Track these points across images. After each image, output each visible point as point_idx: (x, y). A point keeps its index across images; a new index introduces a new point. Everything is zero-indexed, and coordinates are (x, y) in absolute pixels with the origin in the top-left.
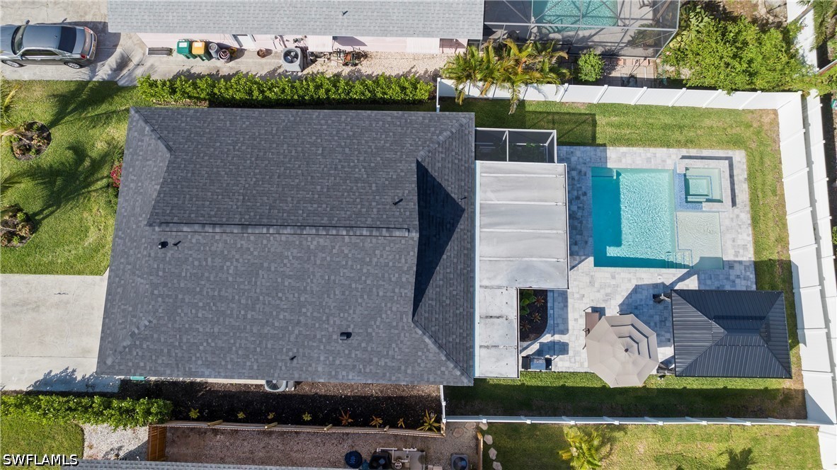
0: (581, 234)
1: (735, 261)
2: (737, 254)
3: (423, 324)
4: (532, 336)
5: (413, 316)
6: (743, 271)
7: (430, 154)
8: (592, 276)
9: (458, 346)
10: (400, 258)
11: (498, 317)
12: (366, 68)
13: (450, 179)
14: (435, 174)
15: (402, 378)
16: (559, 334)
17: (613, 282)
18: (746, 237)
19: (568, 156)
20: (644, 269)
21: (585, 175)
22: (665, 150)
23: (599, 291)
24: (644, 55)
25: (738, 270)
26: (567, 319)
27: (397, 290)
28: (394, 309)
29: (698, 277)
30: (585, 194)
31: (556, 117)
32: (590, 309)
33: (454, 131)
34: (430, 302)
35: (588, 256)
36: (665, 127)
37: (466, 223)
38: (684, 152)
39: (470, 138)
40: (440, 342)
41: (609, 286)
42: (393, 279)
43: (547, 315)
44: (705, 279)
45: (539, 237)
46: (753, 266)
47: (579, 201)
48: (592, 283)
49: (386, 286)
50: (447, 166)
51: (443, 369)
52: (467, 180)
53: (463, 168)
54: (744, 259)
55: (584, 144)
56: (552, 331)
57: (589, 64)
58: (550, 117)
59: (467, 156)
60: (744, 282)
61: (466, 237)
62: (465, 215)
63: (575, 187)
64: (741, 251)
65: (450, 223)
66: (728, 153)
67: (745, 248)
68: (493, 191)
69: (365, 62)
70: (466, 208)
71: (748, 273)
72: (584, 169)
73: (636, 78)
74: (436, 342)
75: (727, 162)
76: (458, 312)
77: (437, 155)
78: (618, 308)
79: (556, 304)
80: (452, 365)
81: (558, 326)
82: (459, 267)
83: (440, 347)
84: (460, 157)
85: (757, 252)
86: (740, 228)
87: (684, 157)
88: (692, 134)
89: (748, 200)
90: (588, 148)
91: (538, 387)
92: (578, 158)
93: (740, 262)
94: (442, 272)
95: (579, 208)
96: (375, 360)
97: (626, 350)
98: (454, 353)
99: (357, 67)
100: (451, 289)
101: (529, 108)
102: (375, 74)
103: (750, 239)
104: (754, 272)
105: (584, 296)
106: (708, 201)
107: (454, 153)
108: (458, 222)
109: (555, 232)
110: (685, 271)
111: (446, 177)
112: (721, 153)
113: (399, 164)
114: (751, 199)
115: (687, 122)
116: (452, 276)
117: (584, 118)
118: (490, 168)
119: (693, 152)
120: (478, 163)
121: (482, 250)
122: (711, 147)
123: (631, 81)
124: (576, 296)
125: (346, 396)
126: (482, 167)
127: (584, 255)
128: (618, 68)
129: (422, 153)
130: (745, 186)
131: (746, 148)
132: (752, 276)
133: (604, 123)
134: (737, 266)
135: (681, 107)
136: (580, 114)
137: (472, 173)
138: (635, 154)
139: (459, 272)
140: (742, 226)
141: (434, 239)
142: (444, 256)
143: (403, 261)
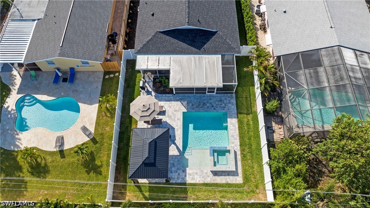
1: (186, 173)
5: (159, 32)
6: (181, 177)
8: (178, 111)
9: (148, 48)
20: (182, 132)
25: (182, 174)
26: (161, 101)
27: (167, 24)
28: (161, 25)
33: (232, 46)
34: (164, 38)
36: (250, 145)
37: (195, 51)
39: (230, 52)
41: (174, 118)
43: (163, 94)
44: (177, 159)
45: (190, 76)
46: (184, 182)
47: (211, 106)
50: (217, 43)
51: (140, 44)
52: (212, 51)
53: (217, 50)
54: (187, 178)
56: (156, 96)
58: (248, 96)
60: (176, 177)
61: (190, 51)
62: (198, 51)
64: (191, 177)
66: (240, 174)
67: (193, 179)
68: (209, 61)
69: (262, 32)
70: (201, 51)
72: (226, 109)
76: (161, 48)
78: (165, 121)
82: (177, 48)
84: (221, 48)
86: (203, 177)
87: (235, 152)
88: (248, 157)
89: (217, 182)
90: (236, 111)
92: (231, 107)
95: (208, 107)
96: (145, 25)
97: (144, 105)
100: (169, 46)
101: (251, 88)
104: (181, 182)
108: (195, 48)
109: (193, 82)
110: (181, 149)
111: (212, 43)
117: (250, 109)
118: (218, 60)
122: (243, 166)
126: (218, 57)
127: (188, 108)
128: (277, 125)
129: (221, 33)
130: (224, 182)
131: (244, 183)
135: (261, 153)
137: (215, 53)
141: (187, 39)
142: (181, 43)
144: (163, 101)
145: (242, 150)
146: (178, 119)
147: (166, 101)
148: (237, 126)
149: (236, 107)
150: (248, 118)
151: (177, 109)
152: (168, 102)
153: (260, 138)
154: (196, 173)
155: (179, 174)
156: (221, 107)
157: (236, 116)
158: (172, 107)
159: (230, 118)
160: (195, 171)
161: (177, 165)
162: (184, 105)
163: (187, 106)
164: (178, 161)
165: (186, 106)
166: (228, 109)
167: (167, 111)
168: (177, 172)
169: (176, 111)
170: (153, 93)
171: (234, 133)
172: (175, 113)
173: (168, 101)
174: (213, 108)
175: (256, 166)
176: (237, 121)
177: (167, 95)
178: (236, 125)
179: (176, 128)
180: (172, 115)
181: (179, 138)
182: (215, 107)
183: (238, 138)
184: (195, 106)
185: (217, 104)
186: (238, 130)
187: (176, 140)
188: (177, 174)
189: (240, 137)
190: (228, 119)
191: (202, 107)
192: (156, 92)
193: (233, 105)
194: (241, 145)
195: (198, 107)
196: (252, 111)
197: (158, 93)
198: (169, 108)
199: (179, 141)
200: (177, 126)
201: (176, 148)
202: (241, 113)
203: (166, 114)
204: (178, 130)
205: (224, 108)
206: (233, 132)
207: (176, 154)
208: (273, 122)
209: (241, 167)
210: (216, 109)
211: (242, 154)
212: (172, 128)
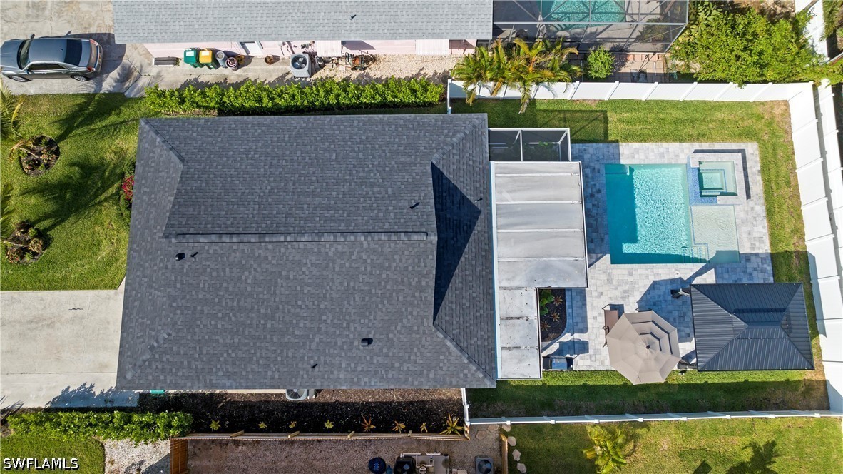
0: (597, 232)
1: (751, 254)
2: (753, 246)
3: (444, 328)
4: (552, 336)
5: (434, 320)
6: (760, 264)
7: (445, 157)
8: (609, 274)
9: (479, 349)
10: (419, 263)
11: (519, 318)
12: (375, 71)
13: (465, 181)
14: (450, 177)
15: (425, 383)
16: (578, 333)
17: (631, 279)
18: (762, 229)
19: (581, 154)
20: (661, 265)
21: (599, 172)
22: (677, 144)
23: (616, 289)
24: (653, 50)
25: (755, 262)
26: (586, 317)
27: (417, 295)
28: (415, 313)
29: (715, 271)
30: (599, 191)
31: (568, 115)
32: (609, 306)
33: (468, 133)
34: (450, 305)
35: (604, 254)
36: (677, 122)
37: (483, 224)
38: (697, 146)
39: (484, 139)
40: (462, 345)
41: (627, 283)
42: (413, 283)
43: (566, 315)
44: (722, 273)
45: (556, 236)
46: (770, 258)
47: (593, 199)
48: (609, 281)
49: (406, 291)
50: (461, 167)
51: (466, 372)
52: (482, 181)
53: (478, 169)
54: (761, 251)
55: (596, 142)
56: (572, 330)
57: (598, 61)
58: (562, 115)
59: (481, 157)
60: (761, 275)
61: (483, 238)
62: (482, 216)
63: (589, 185)
64: (757, 244)
65: (467, 225)
66: (740, 146)
67: (761, 239)
68: (508, 192)
69: (373, 66)
70: (482, 209)
71: (765, 266)
72: (597, 167)
73: (646, 73)
74: (457, 345)
75: (740, 154)
76: (478, 314)
77: (451, 157)
78: (636, 304)
79: (574, 302)
80: (474, 368)
81: (577, 325)
82: (478, 270)
83: (462, 350)
84: (474, 159)
85: (773, 244)
86: (756, 220)
87: (696, 152)
88: (703, 128)
89: (762, 192)
90: (601, 145)
91: (560, 387)
92: (592, 155)
93: (757, 255)
94: (461, 274)
95: (593, 205)
96: (397, 365)
97: (648, 347)
98: (476, 355)
99: (366, 71)
100: (471, 291)
101: (539, 107)
102: (384, 77)
103: (766, 231)
104: (770, 264)
105: (602, 294)
106: (722, 194)
107: (468, 155)
108: (475, 223)
109: (572, 230)
110: (701, 265)
111: (462, 179)
112: (734, 146)
113: (414, 168)
114: (765, 191)
115: (698, 116)
116: (471, 278)
117: (595, 115)
118: (504, 168)
119: (706, 146)
120: (493, 164)
121: (500, 251)
122: (724, 140)
123: (641, 77)
124: (595, 294)
125: (367, 403)
126: (496, 168)
127: (601, 253)
128: (628, 64)
129: (436, 155)
130: (759, 178)
131: (758, 141)
132: (769, 268)
133: (616, 120)
134: (753, 258)
135: (692, 101)
136: (592, 111)
137: (487, 174)
138: (648, 149)
139: (478, 274)
140: (757, 219)
141: (452, 242)
142: (463, 259)
143: (422, 264)
144: (586, 312)
145: (691, 138)
146: (631, 274)
147: (585, 305)
148: (636, 145)
149: (590, 145)
151: (604, 277)
152: (588, 299)
154: (749, 234)
155: (755, 269)
156: (592, 178)
157: (614, 144)
158: (600, 290)
159: (620, 159)
161: (736, 273)
166: (598, 161)
167: (612, 302)
168: (751, 274)
170: (566, 337)
171: (653, 151)
172: (614, 282)
173: (585, 300)
174: (596, 195)
175: (719, 115)
176: (624, 144)
177: (567, 304)
178: (634, 147)
179: (652, 279)
180: (620, 289)
181: (676, 270)
182: (594, 190)
183: (665, 145)
186: (647, 144)
187: (680, 279)
188: (755, 274)
189: (662, 141)
190: (622, 163)
191: (596, 220)
192: (563, 331)
195: (597, 228)
196: (597, 111)
197: (565, 327)
199: (683, 271)
200: (647, 276)
201: (700, 277)
202: (606, 134)
203: (620, 303)
204: (658, 274)
205: (596, 170)
207: (714, 276)
208: (620, 69)
209: (726, 144)
212: (654, 288)
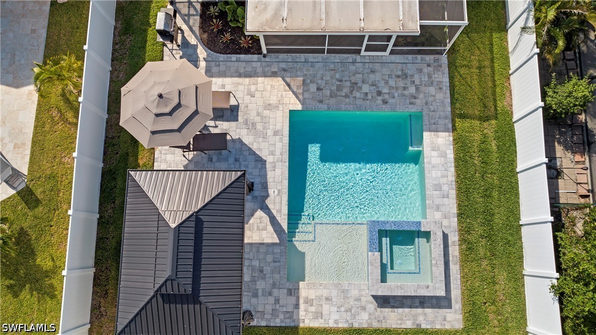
1: (298, 298)
2: (309, 302)
6: (284, 309)
8: (277, 107)
17: (270, 133)
18: (333, 318)
20: (287, 172)
21: (411, 103)
25: (287, 302)
26: (225, 77)
30: (385, 102)
35: (303, 103)
38: (454, 238)
43: (229, 54)
46: (292, 324)
54: (302, 312)
55: (453, 103)
56: (210, 59)
64: (312, 309)
66: (457, 301)
67: (319, 315)
71: (281, 316)
73: (558, 178)
75: (442, 293)
79: (244, 64)
81: (216, 66)
85: (310, 331)
86: (346, 311)
87: (445, 237)
89: (388, 326)
93: (297, 306)
97: (160, 96)
103: (331, 324)
104: (283, 324)
112: (456, 293)
114: (390, 331)
117: (491, 105)
122: (464, 278)
124: (253, 87)
127: (303, 98)
130: (408, 324)
131: (466, 331)
132: (278, 322)
134: (292, 300)
138: (446, 170)
140: (349, 314)
144: (232, 76)
145: (465, 231)
146: (276, 133)
147: (240, 76)
148: (451, 155)
149: (448, 95)
150: (485, 131)
151: (273, 100)
152: (247, 80)
153: (517, 195)
154: (327, 299)
155: (277, 301)
156: (403, 95)
157: (450, 126)
158: (258, 94)
159: (430, 131)
160: (325, 293)
161: (272, 272)
162: (295, 90)
163: (304, 91)
164: (274, 262)
165: (301, 91)
166: (427, 104)
167: (242, 108)
168: (270, 294)
169: (268, 107)
170: (202, 52)
171: (443, 176)
172: (266, 113)
173: (246, 76)
174: (380, 98)
175: (502, 276)
176: (451, 139)
177: (242, 56)
178: (448, 151)
179: (269, 159)
180: (258, 119)
181: (279, 191)
182: (386, 96)
183: (453, 193)
184: (328, 93)
185: (393, 88)
186: (453, 169)
187: (267, 196)
188: (271, 300)
189: (459, 189)
190: (424, 133)
191: (346, 96)
192: (210, 49)
193: (441, 88)
194: (460, 215)
195: (336, 96)
196: (496, 110)
197: (215, 52)
198: (247, 98)
199: (278, 199)
200: (272, 153)
201: (269, 223)
202: (463, 116)
203: (239, 118)
204: (275, 167)
205: (414, 100)
206: (439, 174)
207: (269, 241)
208: (559, 143)
209: (459, 282)
210: (391, 101)
211: (463, 241)
212: (256, 161)
